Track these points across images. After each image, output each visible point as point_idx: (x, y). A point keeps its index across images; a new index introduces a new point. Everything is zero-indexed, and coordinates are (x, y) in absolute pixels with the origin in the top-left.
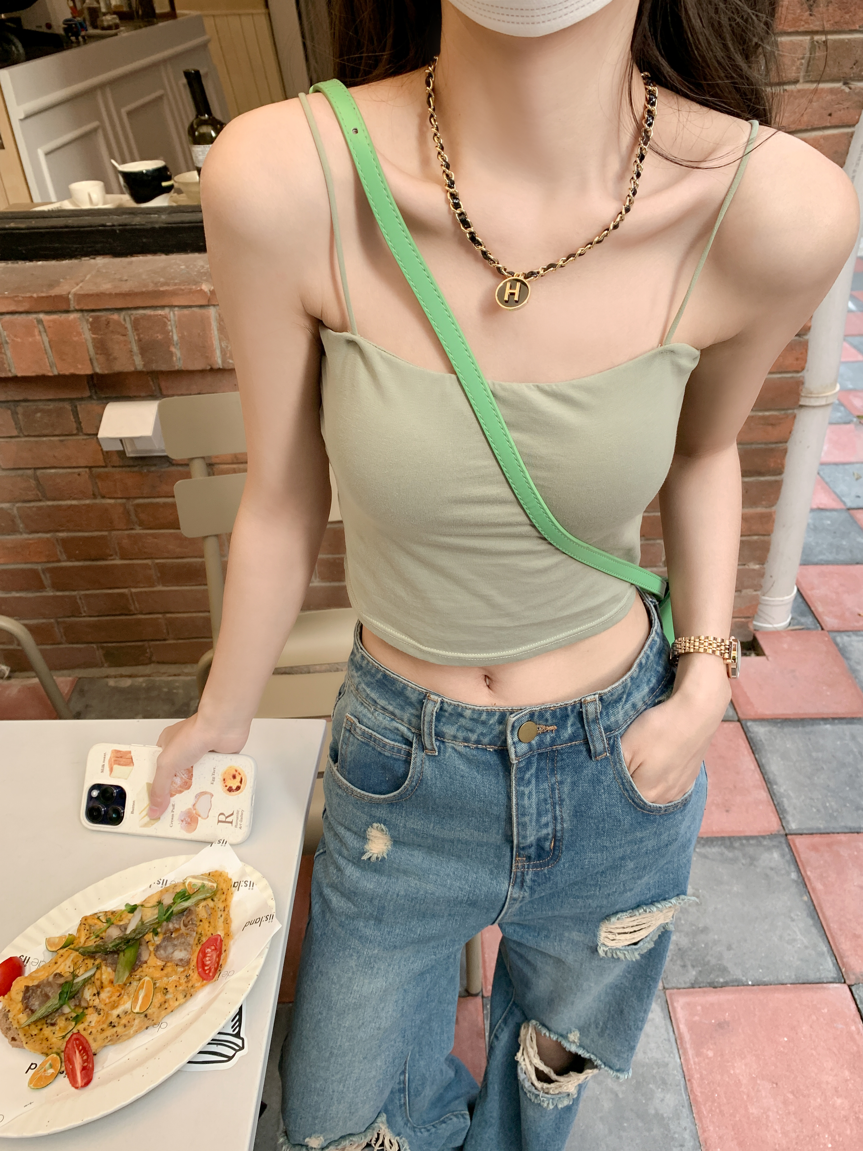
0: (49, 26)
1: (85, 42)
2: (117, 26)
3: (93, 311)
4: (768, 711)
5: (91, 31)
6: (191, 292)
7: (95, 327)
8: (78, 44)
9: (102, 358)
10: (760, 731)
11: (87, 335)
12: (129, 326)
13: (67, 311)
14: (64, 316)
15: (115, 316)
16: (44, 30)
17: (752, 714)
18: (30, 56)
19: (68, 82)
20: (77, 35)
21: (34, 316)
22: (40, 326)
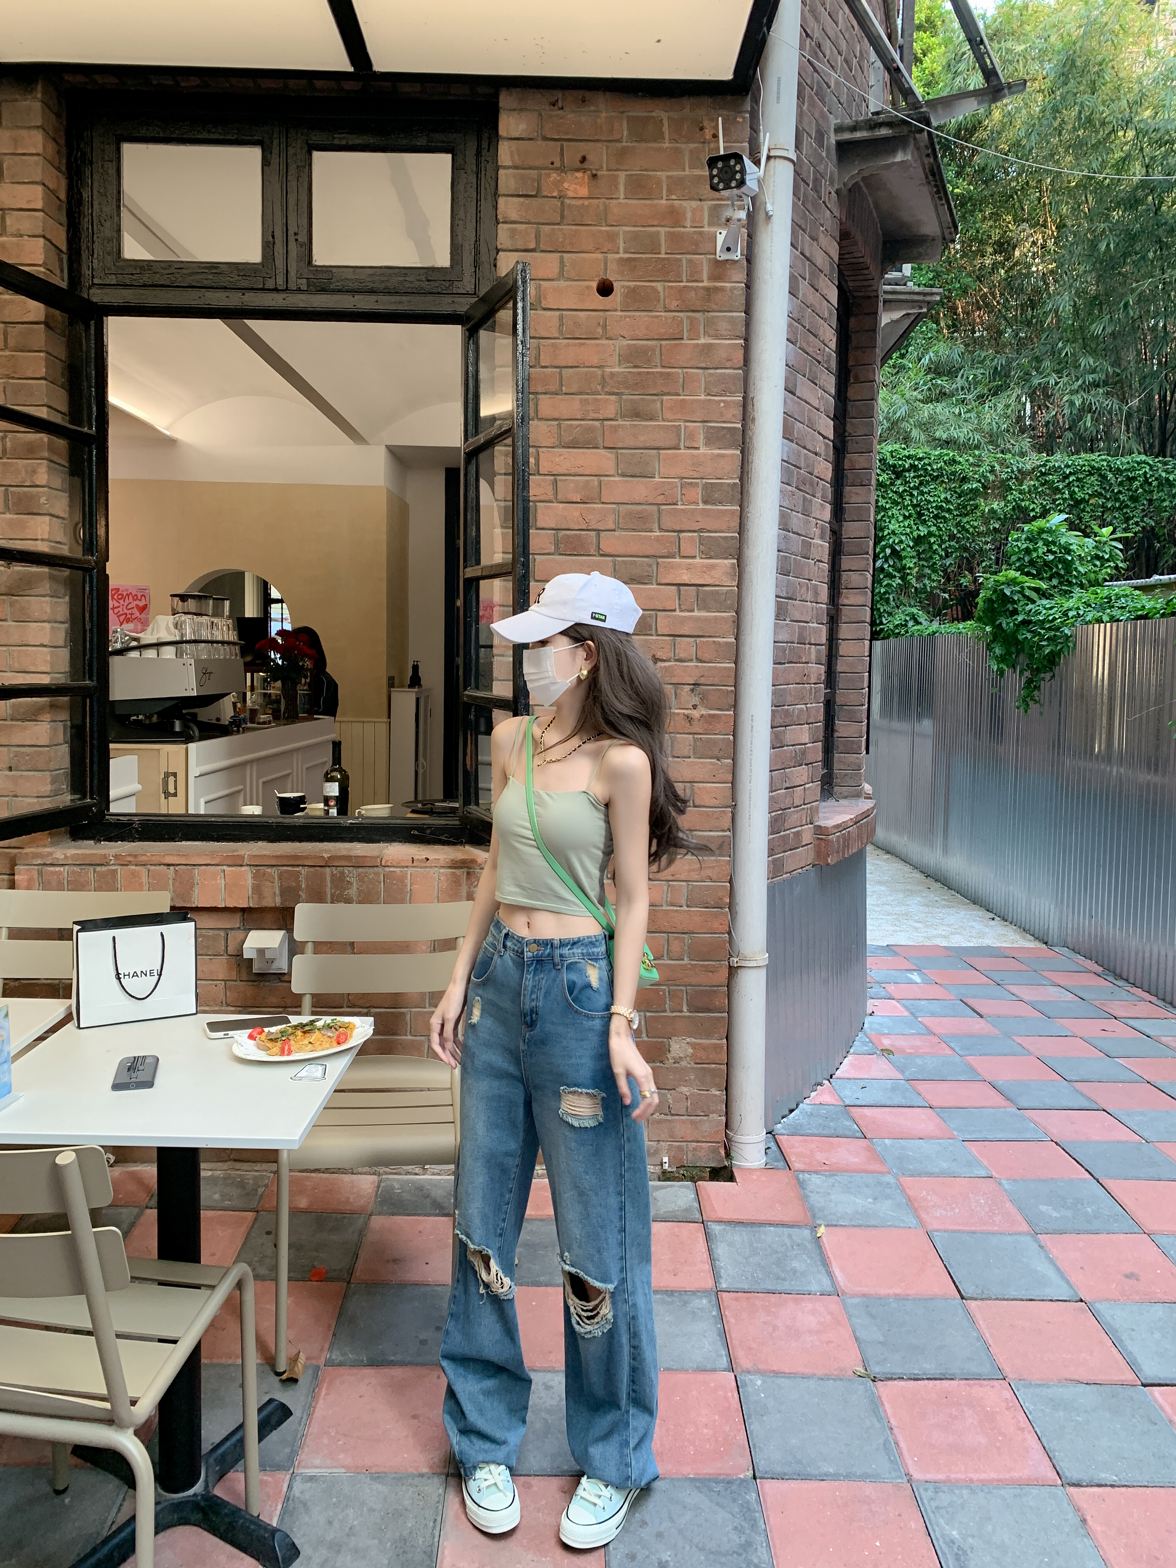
0: (218, 719)
1: (243, 732)
2: (270, 722)
3: (257, 866)
4: (727, 1216)
5: (249, 725)
6: (316, 857)
7: (255, 876)
8: (238, 732)
9: (256, 897)
10: (716, 1228)
11: (250, 881)
12: (276, 877)
13: (241, 866)
14: (239, 868)
15: (269, 870)
16: (214, 722)
17: (714, 1217)
18: (202, 738)
19: (231, 755)
20: (238, 726)
21: (220, 867)
22: (222, 874)
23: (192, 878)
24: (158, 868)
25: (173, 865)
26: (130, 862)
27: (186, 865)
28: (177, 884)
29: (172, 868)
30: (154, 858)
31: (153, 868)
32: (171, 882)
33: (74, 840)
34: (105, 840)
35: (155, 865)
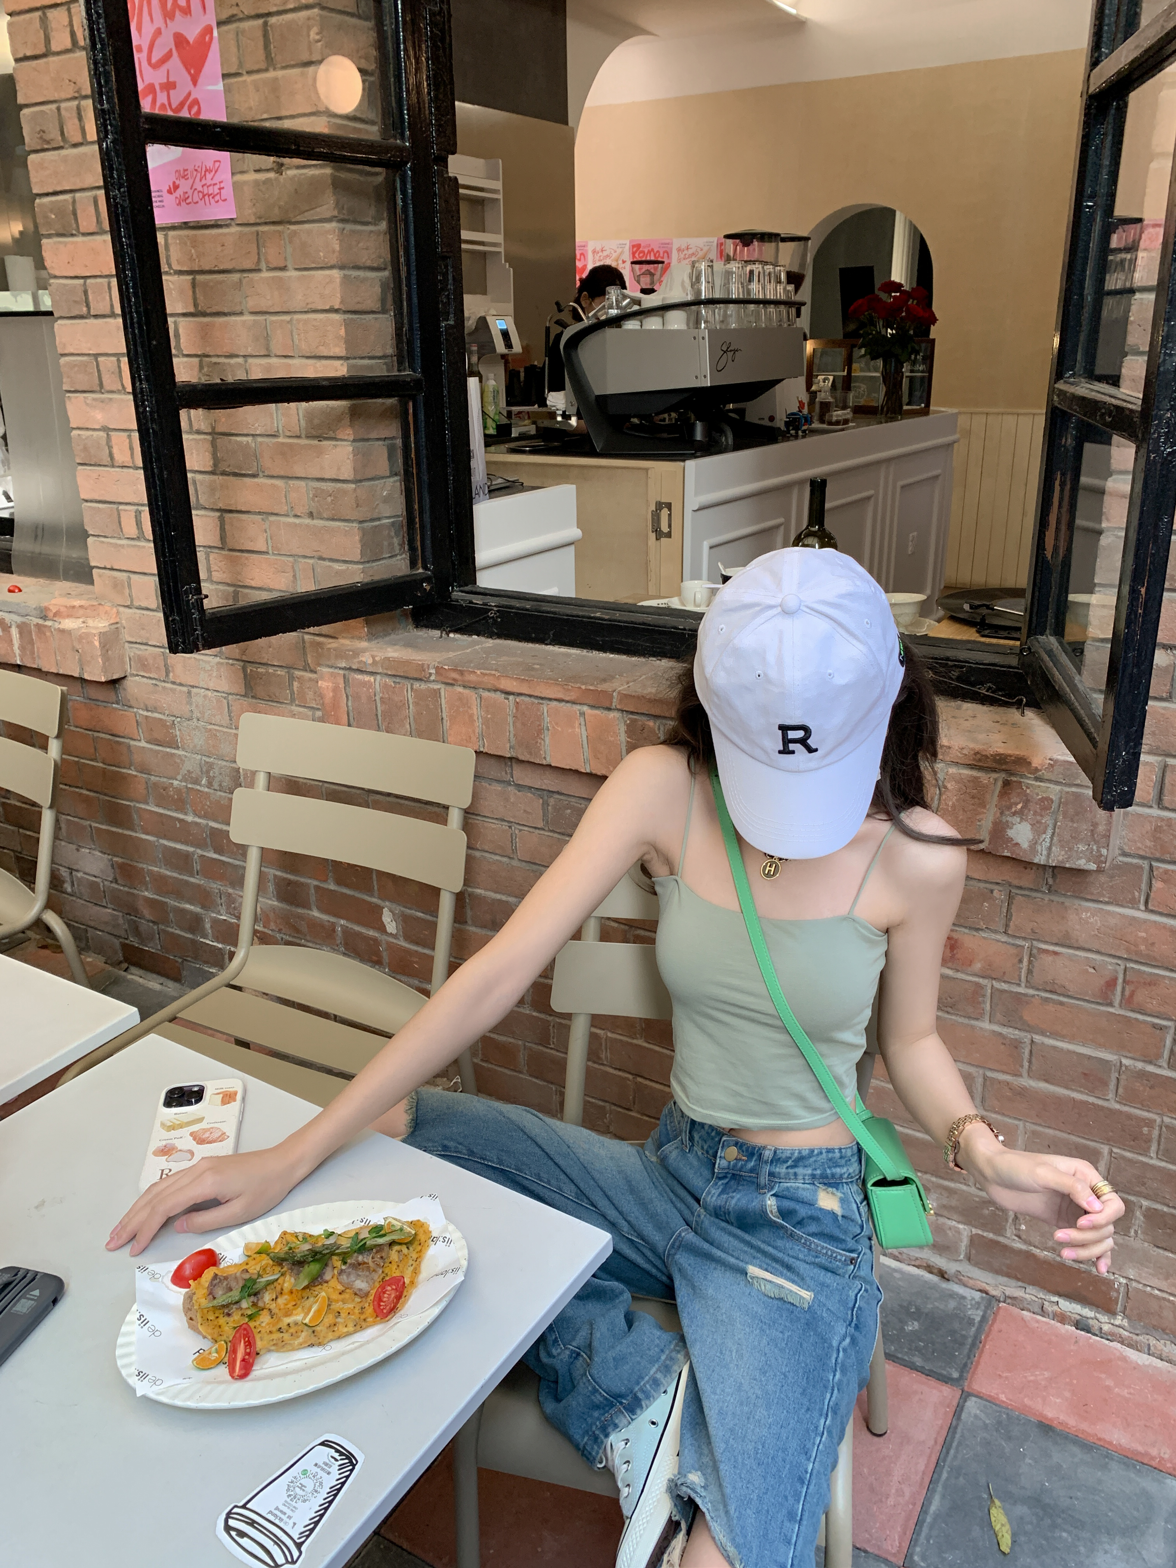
0: (772, 419)
3: (632, 713)
5: (816, 425)
11: (623, 738)
13: (609, 709)
14: (606, 713)
15: (651, 723)
16: (765, 422)
20: (797, 429)
21: (578, 707)
22: (582, 719)
23: (540, 718)
24: (492, 695)
25: (513, 694)
26: (454, 679)
27: (530, 696)
28: (519, 725)
29: (511, 697)
30: (486, 679)
31: (486, 694)
32: (510, 720)
33: (417, 627)
34: (456, 631)
35: (489, 690)
